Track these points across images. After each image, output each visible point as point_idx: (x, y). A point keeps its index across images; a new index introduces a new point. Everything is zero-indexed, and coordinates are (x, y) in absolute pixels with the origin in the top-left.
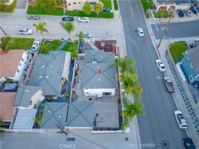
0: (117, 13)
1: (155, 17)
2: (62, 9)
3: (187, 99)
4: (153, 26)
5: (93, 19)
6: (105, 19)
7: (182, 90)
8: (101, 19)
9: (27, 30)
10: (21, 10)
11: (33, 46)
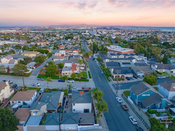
0: (91, 80)
1: (114, 81)
2: (59, 76)
3: (137, 113)
4: (113, 85)
5: (76, 81)
6: (84, 82)
7: (133, 110)
8: (82, 82)
9: (38, 84)
10: (34, 76)
11: (41, 90)
